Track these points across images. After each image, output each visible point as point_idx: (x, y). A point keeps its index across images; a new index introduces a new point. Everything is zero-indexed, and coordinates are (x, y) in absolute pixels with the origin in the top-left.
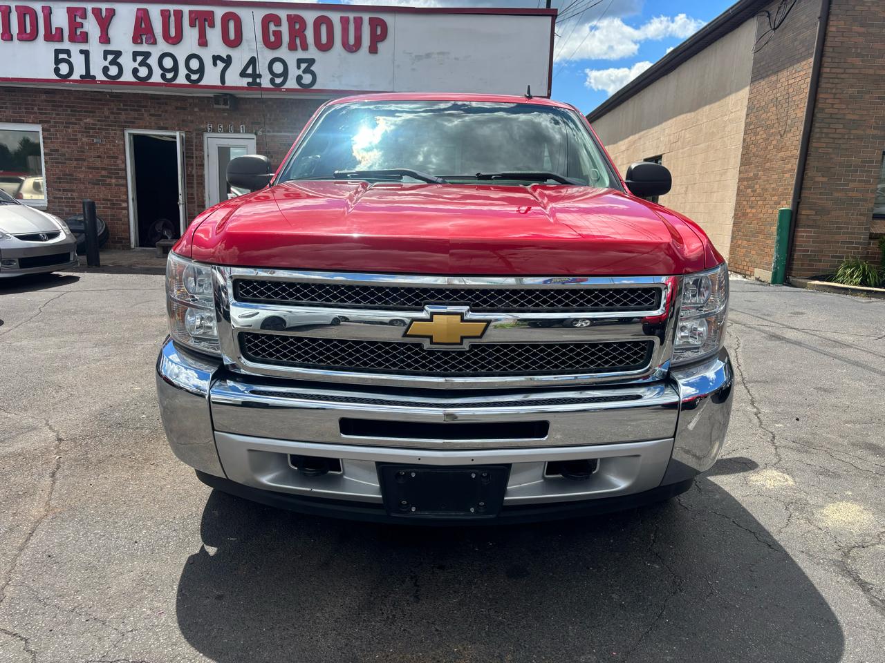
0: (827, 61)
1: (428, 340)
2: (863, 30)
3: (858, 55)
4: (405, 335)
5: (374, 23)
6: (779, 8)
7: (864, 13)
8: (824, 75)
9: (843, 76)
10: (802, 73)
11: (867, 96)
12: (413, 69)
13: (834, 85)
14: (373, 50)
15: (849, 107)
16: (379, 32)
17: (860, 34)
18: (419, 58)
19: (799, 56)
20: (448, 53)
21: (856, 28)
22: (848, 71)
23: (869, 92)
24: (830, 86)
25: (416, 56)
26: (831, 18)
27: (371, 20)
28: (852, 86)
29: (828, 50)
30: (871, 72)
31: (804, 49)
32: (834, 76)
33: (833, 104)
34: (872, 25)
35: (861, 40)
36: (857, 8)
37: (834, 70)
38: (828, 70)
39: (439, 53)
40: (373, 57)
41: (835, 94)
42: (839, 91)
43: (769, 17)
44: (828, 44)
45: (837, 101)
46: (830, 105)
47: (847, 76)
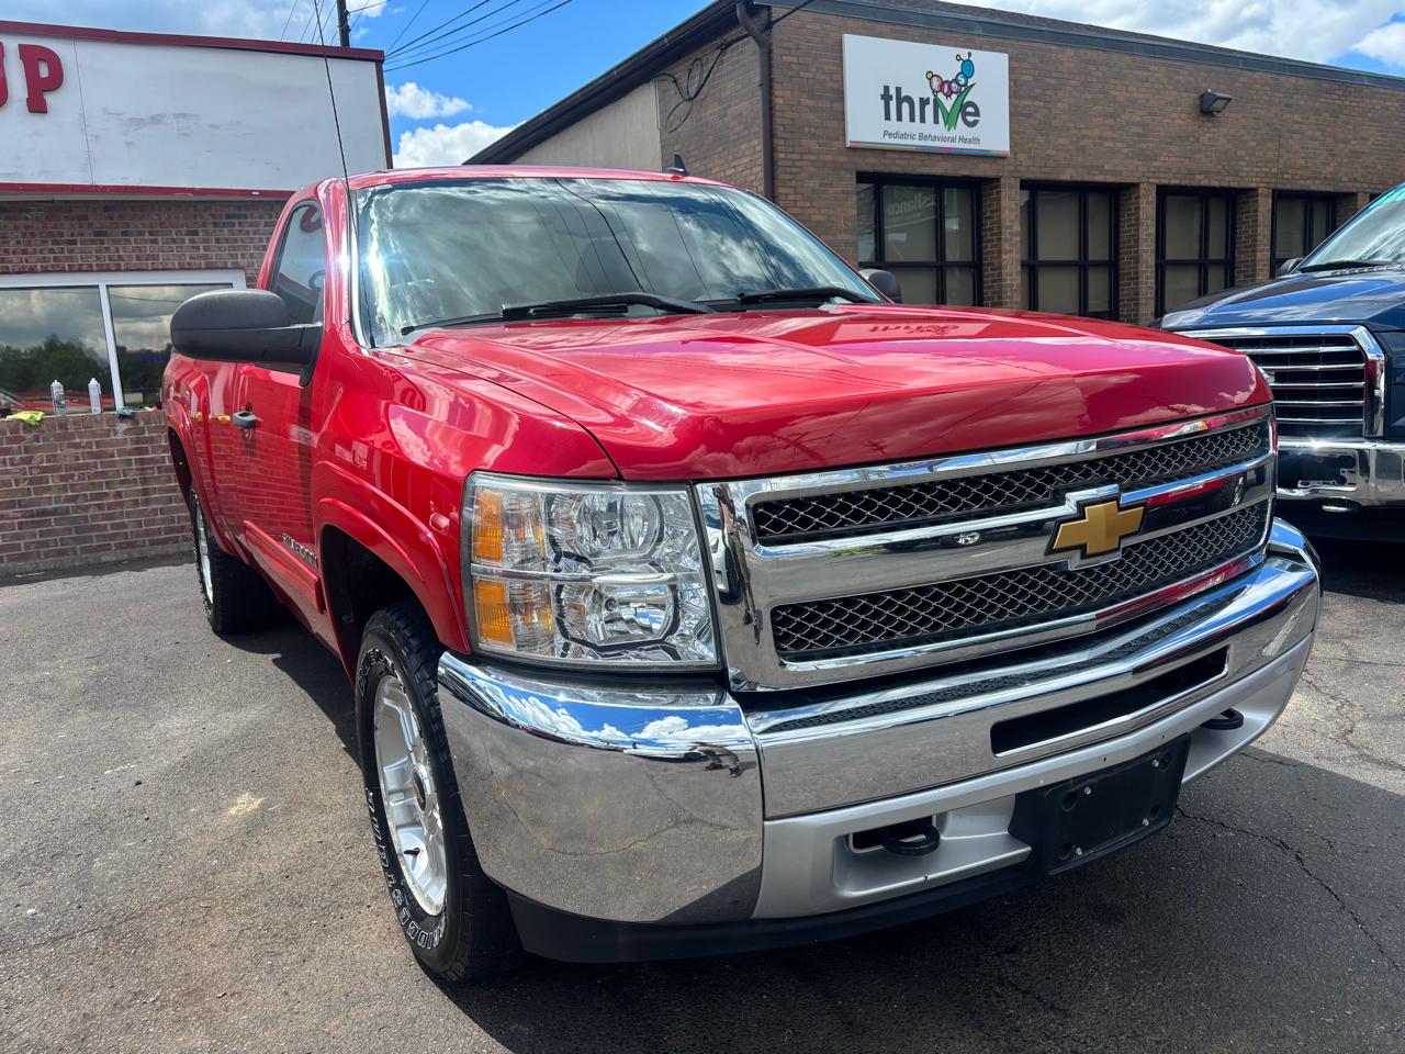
0: (779, 142)
1: (1077, 554)
2: (812, 103)
3: (813, 136)
4: (1050, 551)
5: (30, 56)
6: (690, 71)
7: (810, 82)
8: (780, 163)
9: (799, 164)
10: (745, 160)
11: (831, 190)
12: (129, 144)
13: (792, 176)
14: (37, 105)
15: (814, 204)
16: (44, 71)
17: (811, 110)
18: (137, 123)
19: (736, 137)
20: (196, 116)
21: (805, 101)
22: (805, 157)
23: (831, 185)
24: (788, 177)
25: (131, 120)
26: (776, 86)
27: (23, 49)
28: (812, 177)
29: (779, 129)
30: (830, 158)
31: (741, 127)
32: (790, 163)
33: (795, 201)
34: (821, 97)
35: (812, 116)
36: (802, 74)
37: (789, 156)
38: (782, 156)
39: (177, 116)
40: (37, 119)
41: (795, 187)
42: (798, 183)
43: (675, 81)
44: (777, 120)
45: (799, 197)
46: (792, 204)
47: (805, 163)
